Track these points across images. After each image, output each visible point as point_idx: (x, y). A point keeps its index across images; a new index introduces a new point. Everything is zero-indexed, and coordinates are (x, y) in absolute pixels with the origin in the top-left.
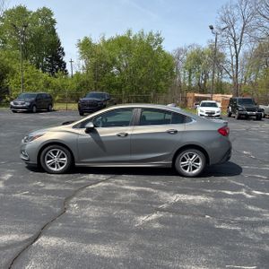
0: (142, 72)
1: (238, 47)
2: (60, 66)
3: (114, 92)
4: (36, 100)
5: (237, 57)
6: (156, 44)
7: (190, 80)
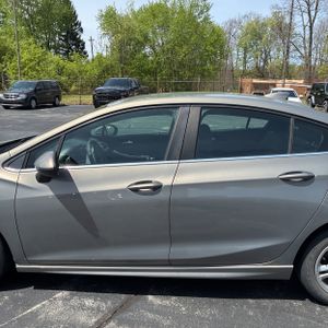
0: (182, 52)
1: (313, 13)
2: (77, 46)
3: (146, 79)
4: (35, 90)
5: (311, 27)
6: (202, 12)
7: (245, 62)
